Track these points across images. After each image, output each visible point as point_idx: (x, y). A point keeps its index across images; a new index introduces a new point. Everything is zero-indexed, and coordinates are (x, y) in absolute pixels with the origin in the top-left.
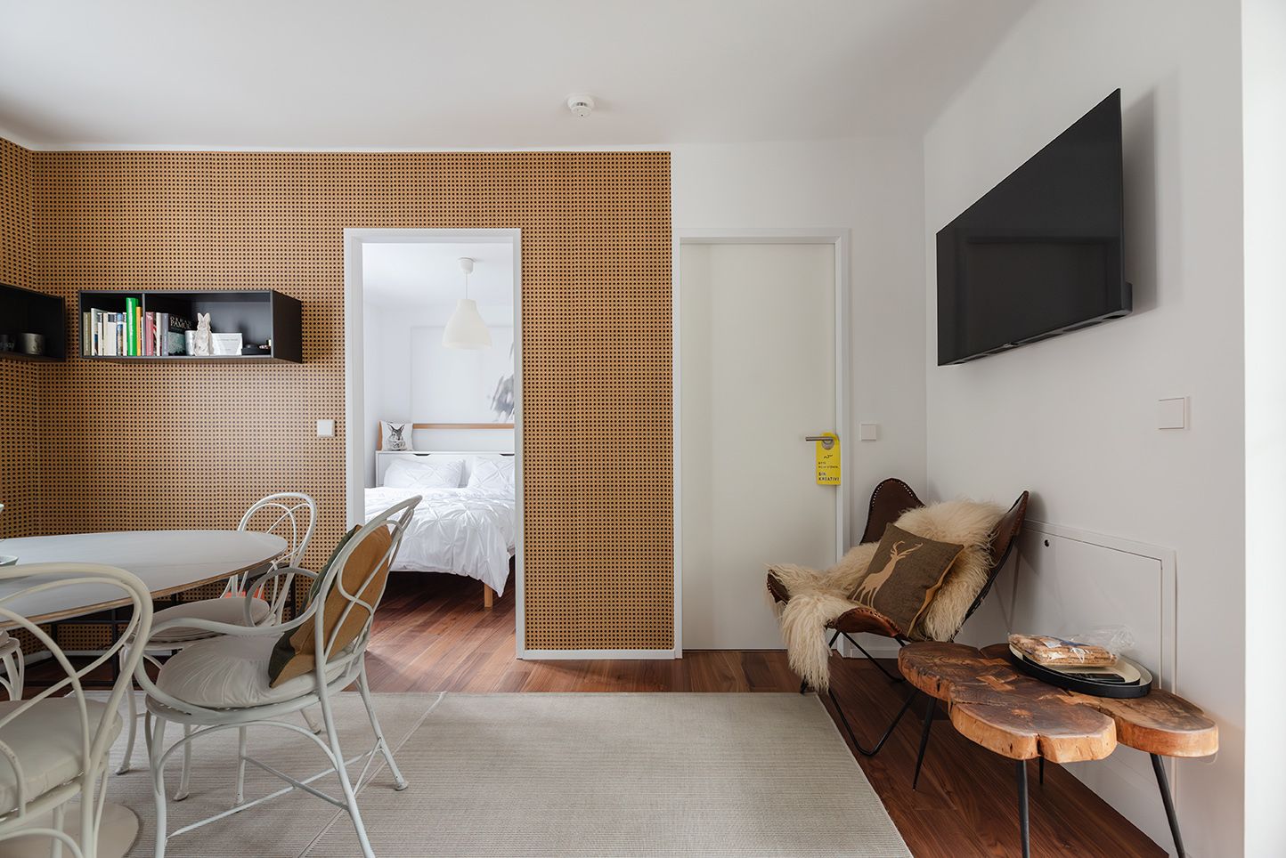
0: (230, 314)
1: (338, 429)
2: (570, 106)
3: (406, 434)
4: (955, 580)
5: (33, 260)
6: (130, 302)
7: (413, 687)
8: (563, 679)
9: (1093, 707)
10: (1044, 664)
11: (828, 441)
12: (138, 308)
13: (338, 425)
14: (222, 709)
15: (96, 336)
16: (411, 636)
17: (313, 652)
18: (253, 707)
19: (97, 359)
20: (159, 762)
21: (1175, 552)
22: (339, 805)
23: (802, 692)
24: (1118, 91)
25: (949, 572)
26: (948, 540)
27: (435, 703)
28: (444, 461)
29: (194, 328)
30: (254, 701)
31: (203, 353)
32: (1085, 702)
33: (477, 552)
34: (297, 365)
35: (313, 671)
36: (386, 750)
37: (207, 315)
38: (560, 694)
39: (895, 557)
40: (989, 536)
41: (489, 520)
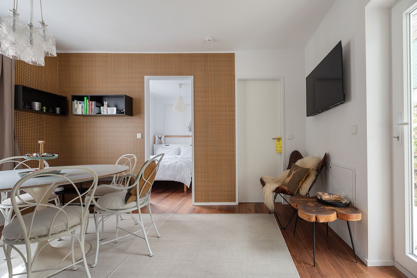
0: (113, 102)
1: (143, 136)
2: (206, 40)
3: (163, 139)
4: (308, 179)
5: (58, 84)
6: (85, 98)
7: (163, 212)
8: (205, 210)
9: (333, 209)
10: (324, 199)
11: (279, 139)
12: (88, 100)
13: (143, 135)
14: (113, 210)
15: (76, 108)
16: (163, 199)
17: (136, 195)
18: (121, 210)
19: (76, 115)
20: (97, 224)
21: (355, 167)
22: (143, 238)
23: (269, 213)
24: (341, 41)
25: (307, 177)
26: (307, 167)
27: (169, 217)
28: (173, 147)
29: (103, 106)
30: (121, 208)
31: (105, 113)
32: (331, 208)
33: (182, 175)
34: (131, 117)
35: (136, 201)
36: (155, 226)
37: (107, 102)
38: (203, 214)
39: (293, 173)
40: (317, 166)
41: (186, 165)
